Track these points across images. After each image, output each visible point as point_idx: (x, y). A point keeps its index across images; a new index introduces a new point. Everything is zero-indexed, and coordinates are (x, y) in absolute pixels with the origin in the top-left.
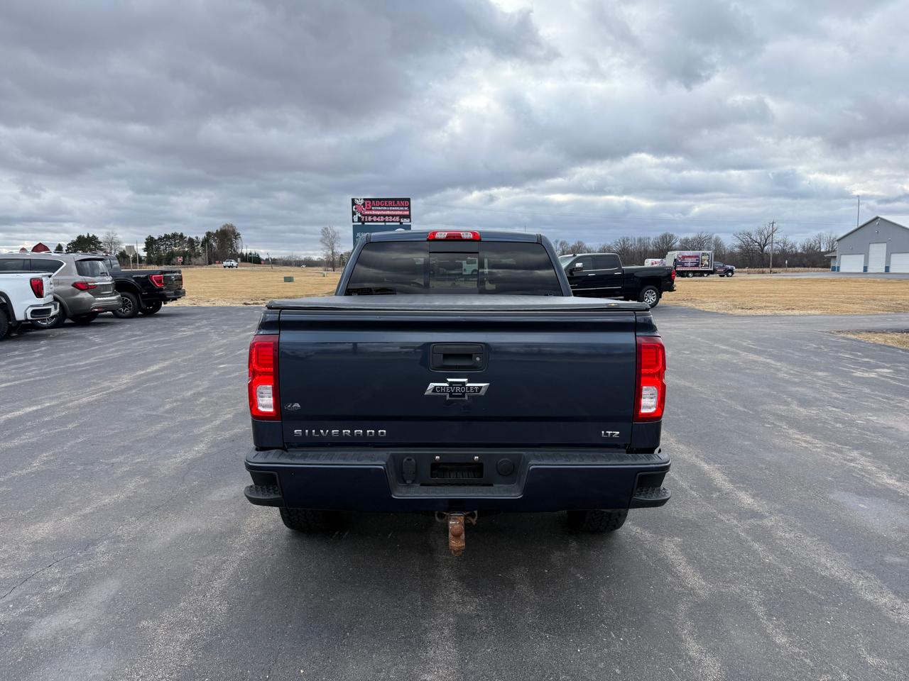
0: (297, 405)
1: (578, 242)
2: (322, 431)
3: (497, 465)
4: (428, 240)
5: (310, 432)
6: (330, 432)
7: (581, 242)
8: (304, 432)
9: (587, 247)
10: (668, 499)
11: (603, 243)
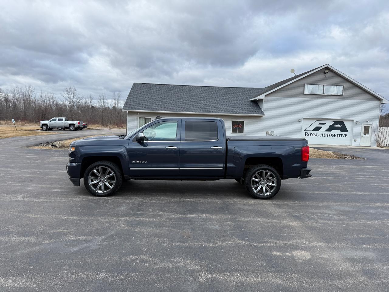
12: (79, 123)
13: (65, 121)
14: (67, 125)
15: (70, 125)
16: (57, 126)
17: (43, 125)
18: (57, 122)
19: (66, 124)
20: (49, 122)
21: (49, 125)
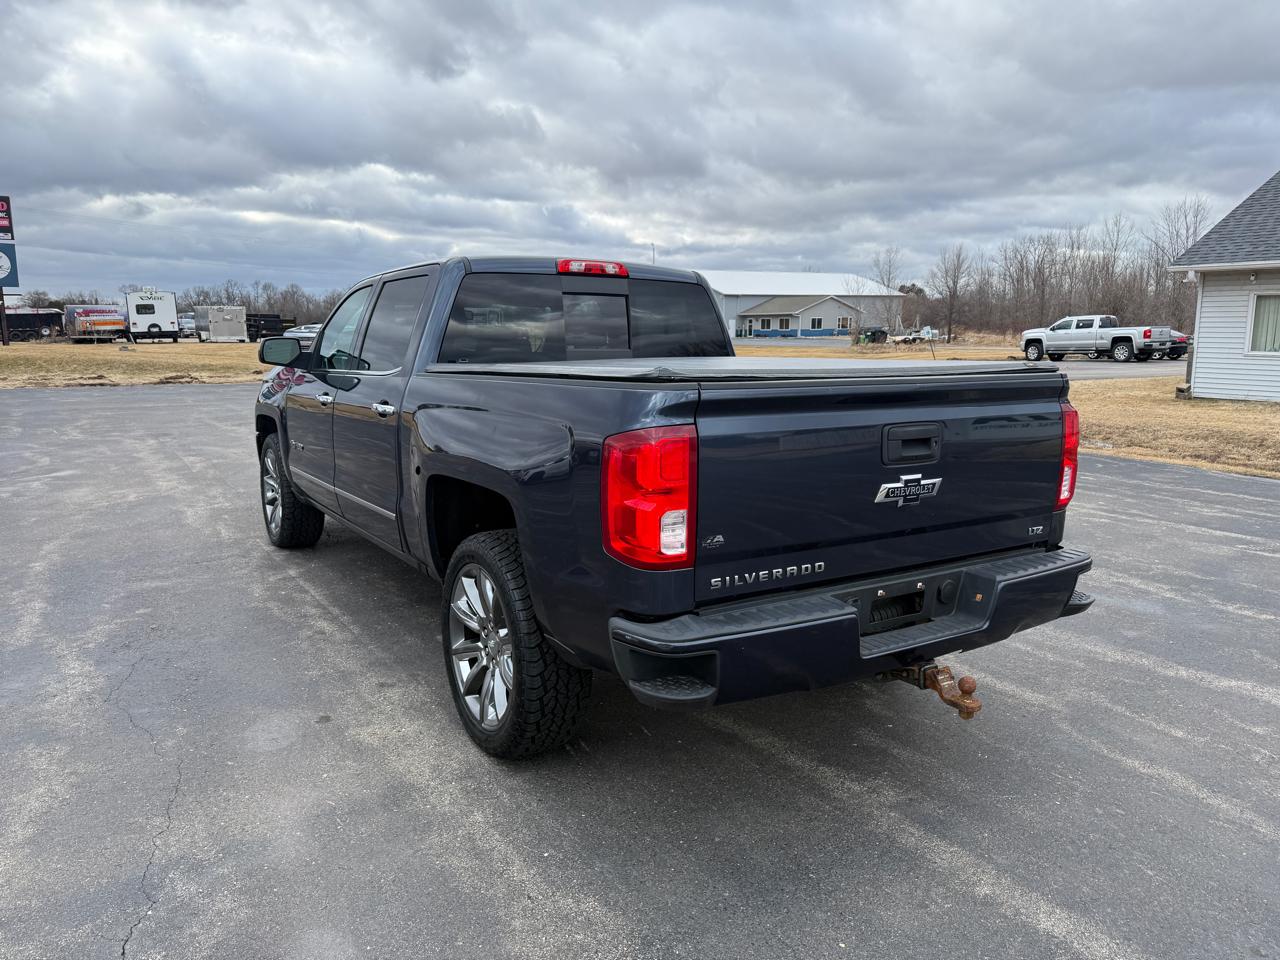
0: (720, 538)
1: (292, 286)
2: (747, 575)
3: (939, 591)
4: (559, 273)
5: (732, 580)
6: (757, 576)
7: (297, 287)
8: (724, 581)
9: (307, 294)
10: (1090, 603)
11: (330, 290)
12: (1147, 335)
13: (1100, 327)
14: (1106, 343)
15: (1117, 341)
16: (1072, 346)
17: (1030, 343)
18: (1073, 331)
19: (1102, 338)
20: (1047, 331)
21: (1045, 343)
